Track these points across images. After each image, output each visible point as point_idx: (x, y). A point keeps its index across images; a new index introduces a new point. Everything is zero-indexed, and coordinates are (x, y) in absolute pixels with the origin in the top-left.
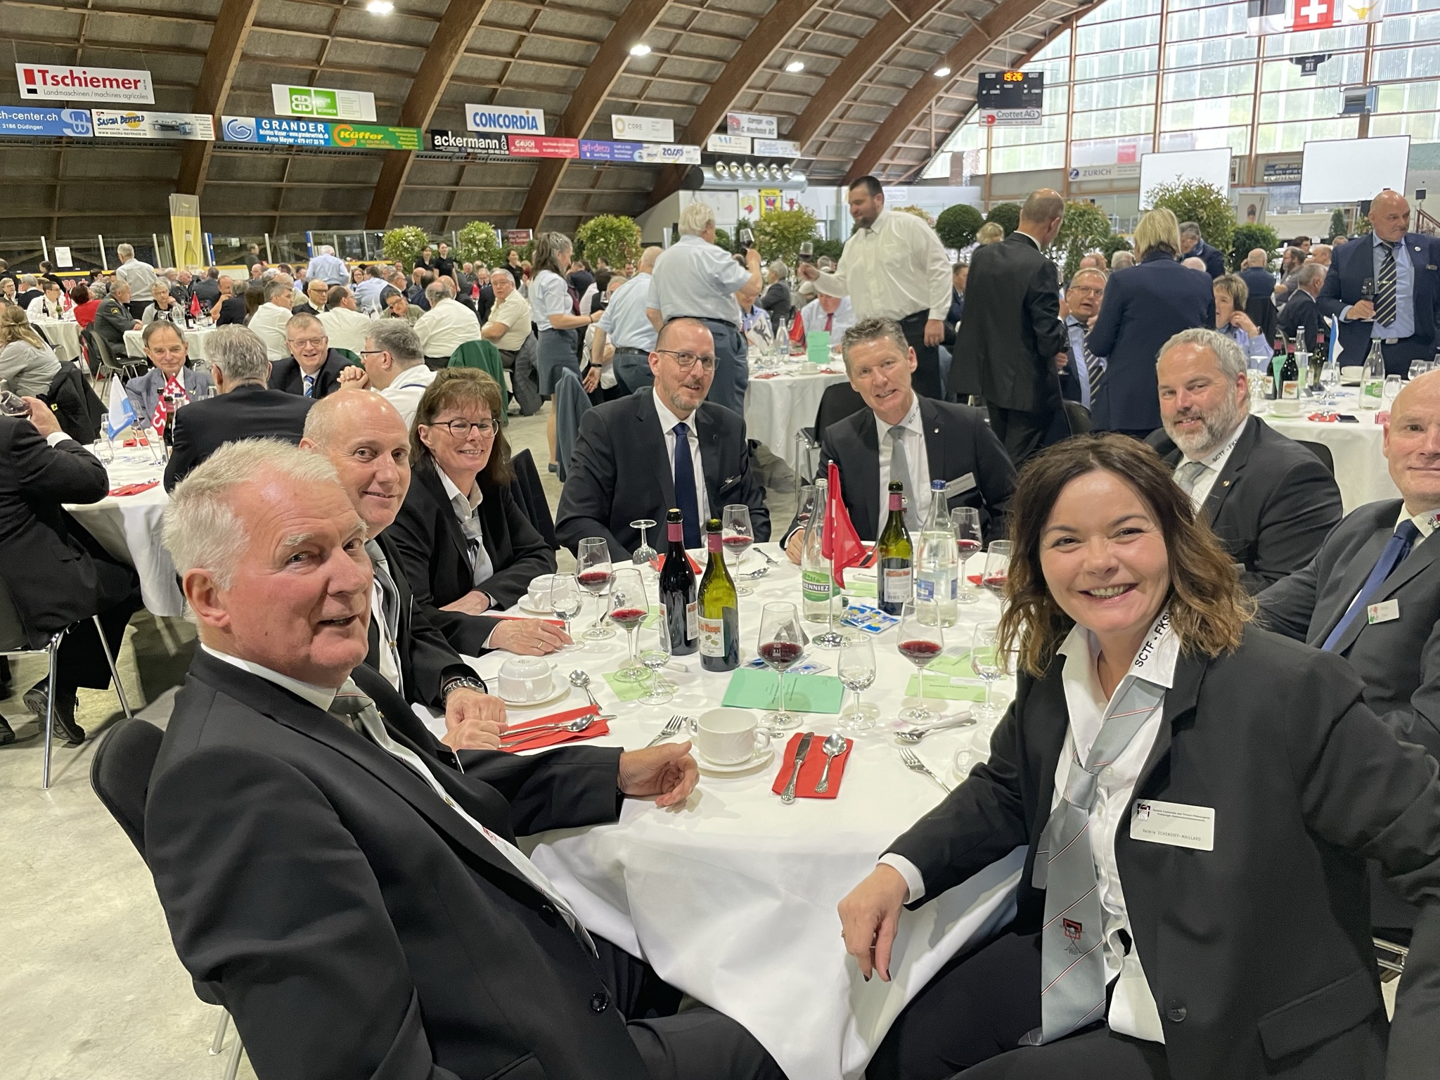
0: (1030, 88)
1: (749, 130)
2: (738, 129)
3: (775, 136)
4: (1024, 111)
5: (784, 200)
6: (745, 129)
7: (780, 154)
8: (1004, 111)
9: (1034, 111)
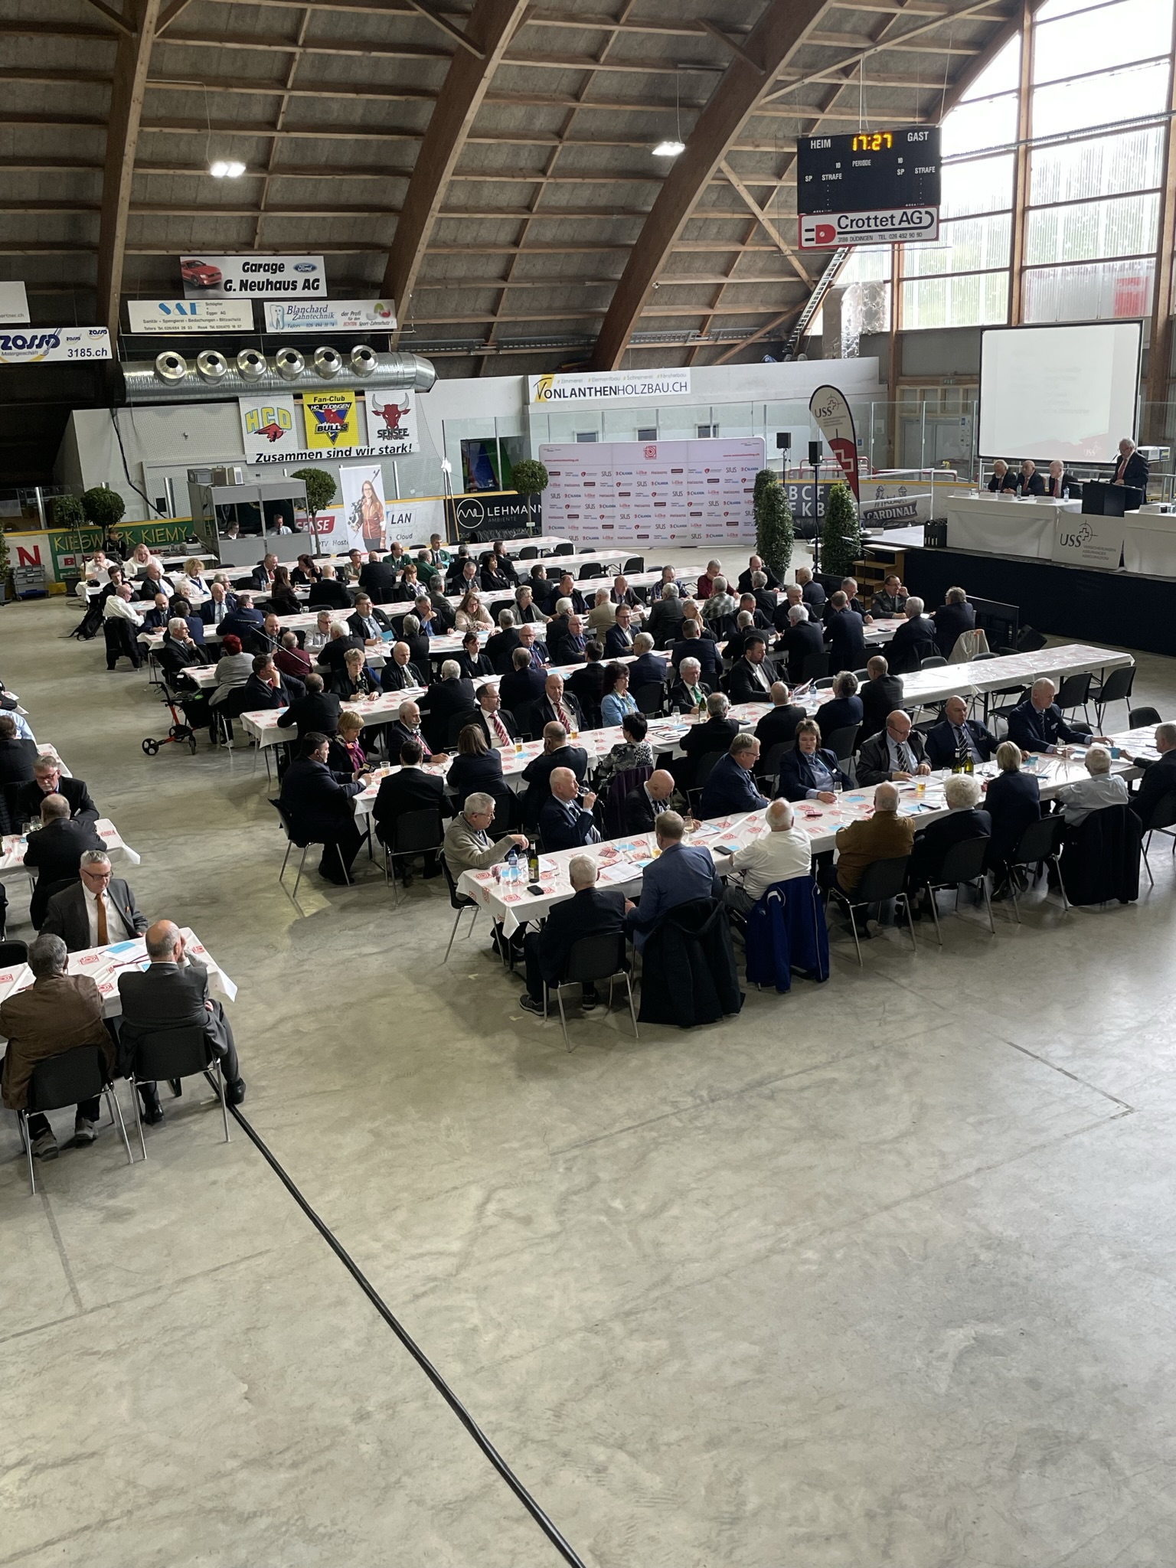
0: (909, 166)
1: (244, 285)
2: (215, 286)
3: (323, 291)
4: (898, 213)
5: (370, 408)
6: (236, 285)
7: (341, 324)
8: (852, 216)
9: (922, 214)
